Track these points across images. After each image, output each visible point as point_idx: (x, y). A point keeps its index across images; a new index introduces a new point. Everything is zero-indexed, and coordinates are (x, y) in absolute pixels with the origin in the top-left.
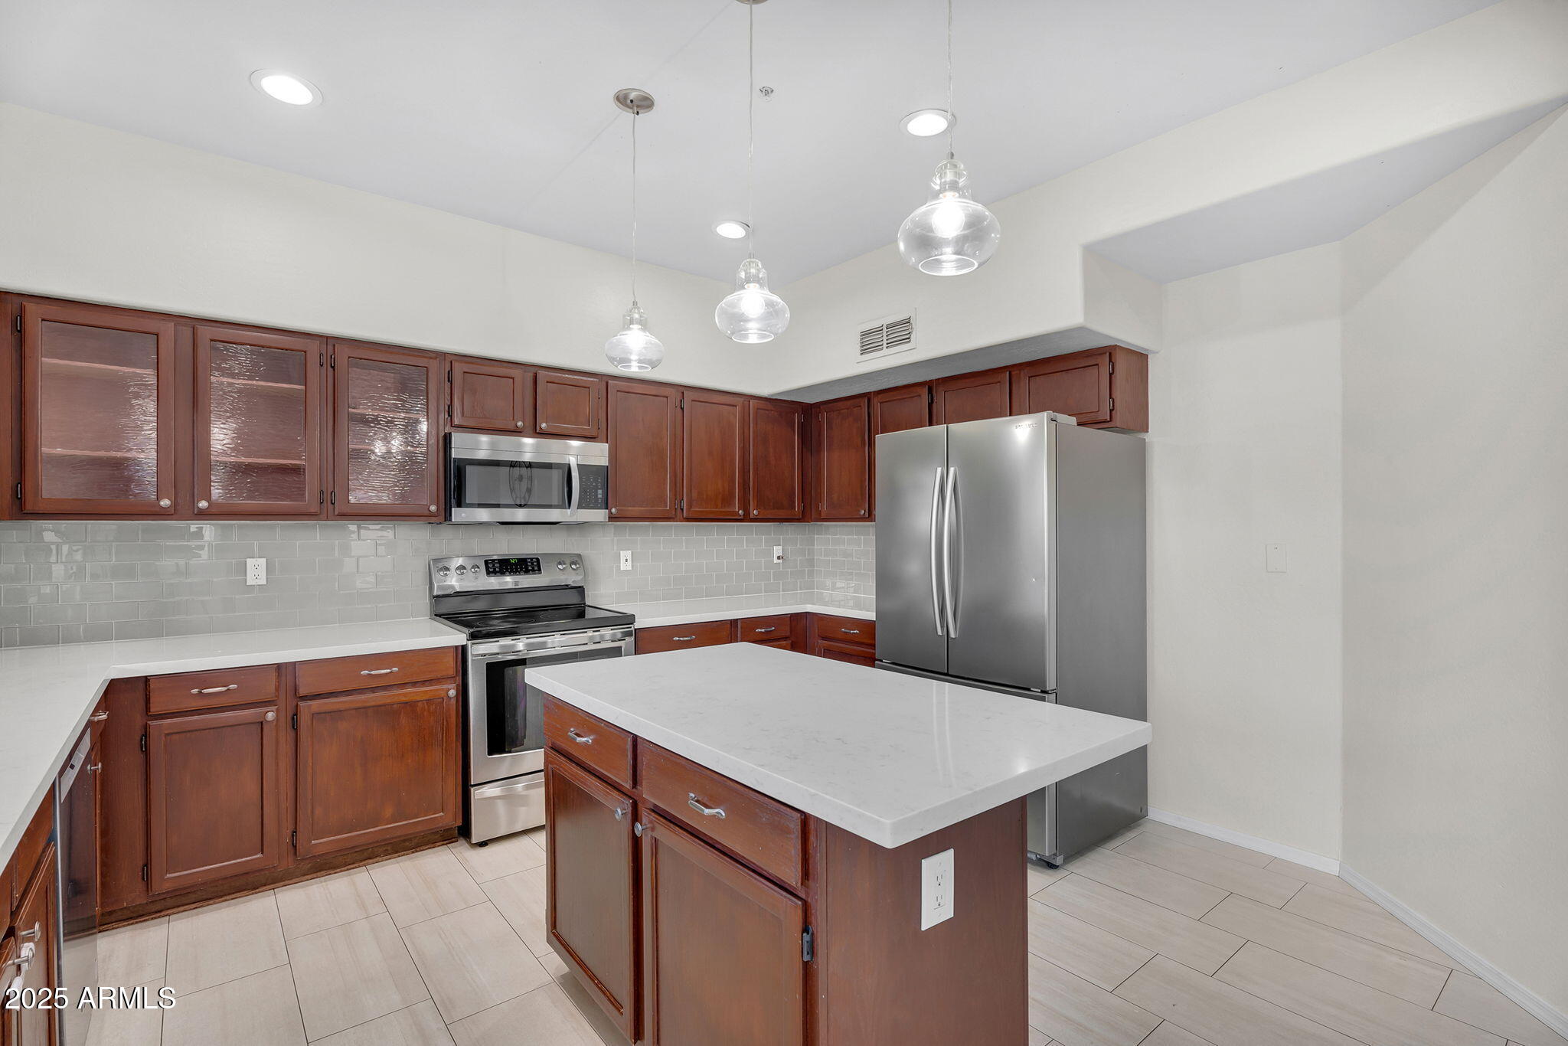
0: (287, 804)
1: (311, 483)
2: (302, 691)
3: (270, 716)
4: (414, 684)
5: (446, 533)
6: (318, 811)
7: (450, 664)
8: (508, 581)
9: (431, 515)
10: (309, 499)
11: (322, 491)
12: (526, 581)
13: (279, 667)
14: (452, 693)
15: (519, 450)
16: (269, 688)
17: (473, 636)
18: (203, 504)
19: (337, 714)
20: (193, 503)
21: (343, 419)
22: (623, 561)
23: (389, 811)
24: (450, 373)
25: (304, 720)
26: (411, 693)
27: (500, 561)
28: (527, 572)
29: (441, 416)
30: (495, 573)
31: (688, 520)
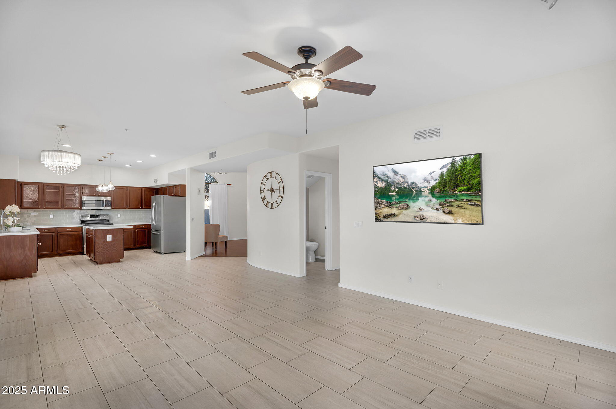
0: (56, 246)
1: (60, 203)
2: (58, 231)
3: (54, 234)
4: (75, 231)
5: (82, 211)
6: (61, 247)
7: (81, 229)
8: (94, 219)
9: (79, 208)
10: (60, 206)
11: (62, 205)
12: (97, 219)
13: (55, 228)
14: (81, 233)
15: (101, 198)
16: (54, 230)
17: (84, 225)
18: (44, 207)
19: (63, 235)
20: (43, 207)
21: (65, 194)
22: (118, 216)
23: (71, 249)
24: (83, 187)
25: (58, 235)
26: (74, 233)
27: (93, 215)
28: (98, 217)
29: (81, 194)
30: (92, 217)
31: (129, 209)
